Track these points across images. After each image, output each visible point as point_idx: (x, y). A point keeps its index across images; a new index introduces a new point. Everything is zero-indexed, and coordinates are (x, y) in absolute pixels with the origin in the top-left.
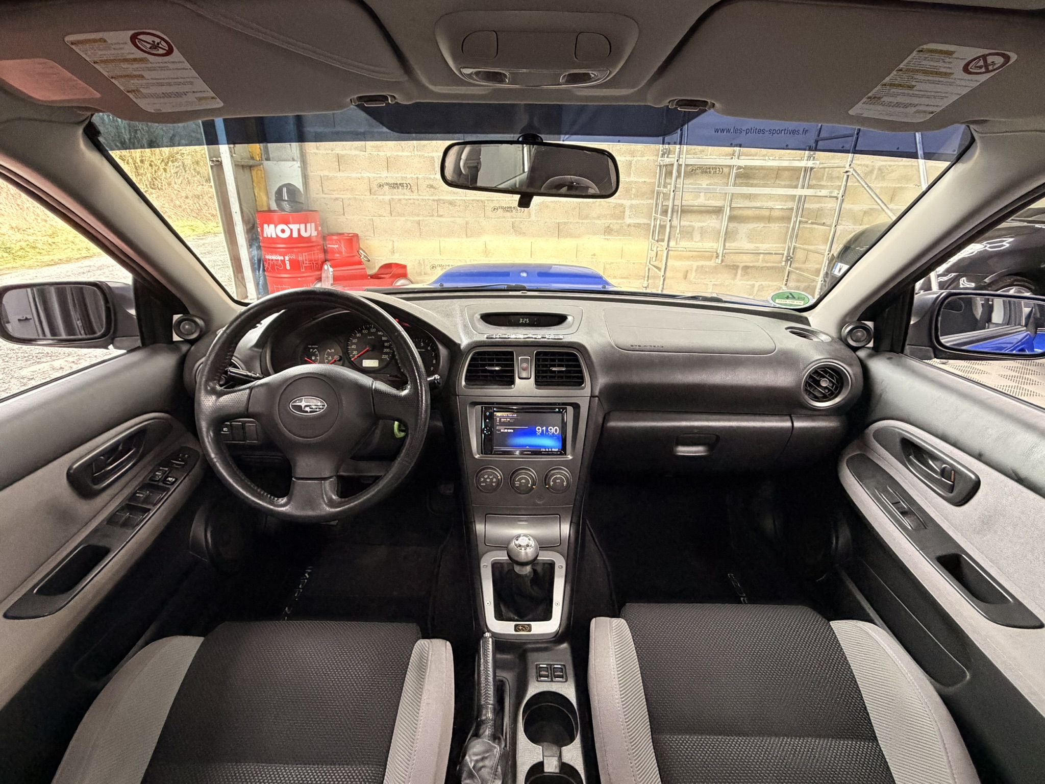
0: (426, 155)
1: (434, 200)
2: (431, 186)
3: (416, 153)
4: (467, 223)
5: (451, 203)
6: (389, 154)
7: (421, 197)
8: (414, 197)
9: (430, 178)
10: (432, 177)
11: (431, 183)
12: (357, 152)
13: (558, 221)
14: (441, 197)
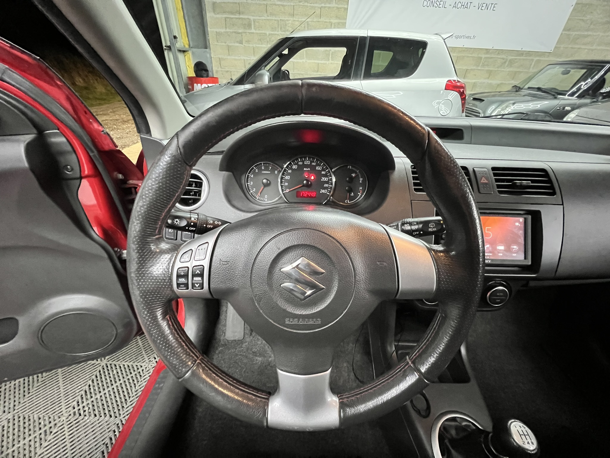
12: (238, 45)
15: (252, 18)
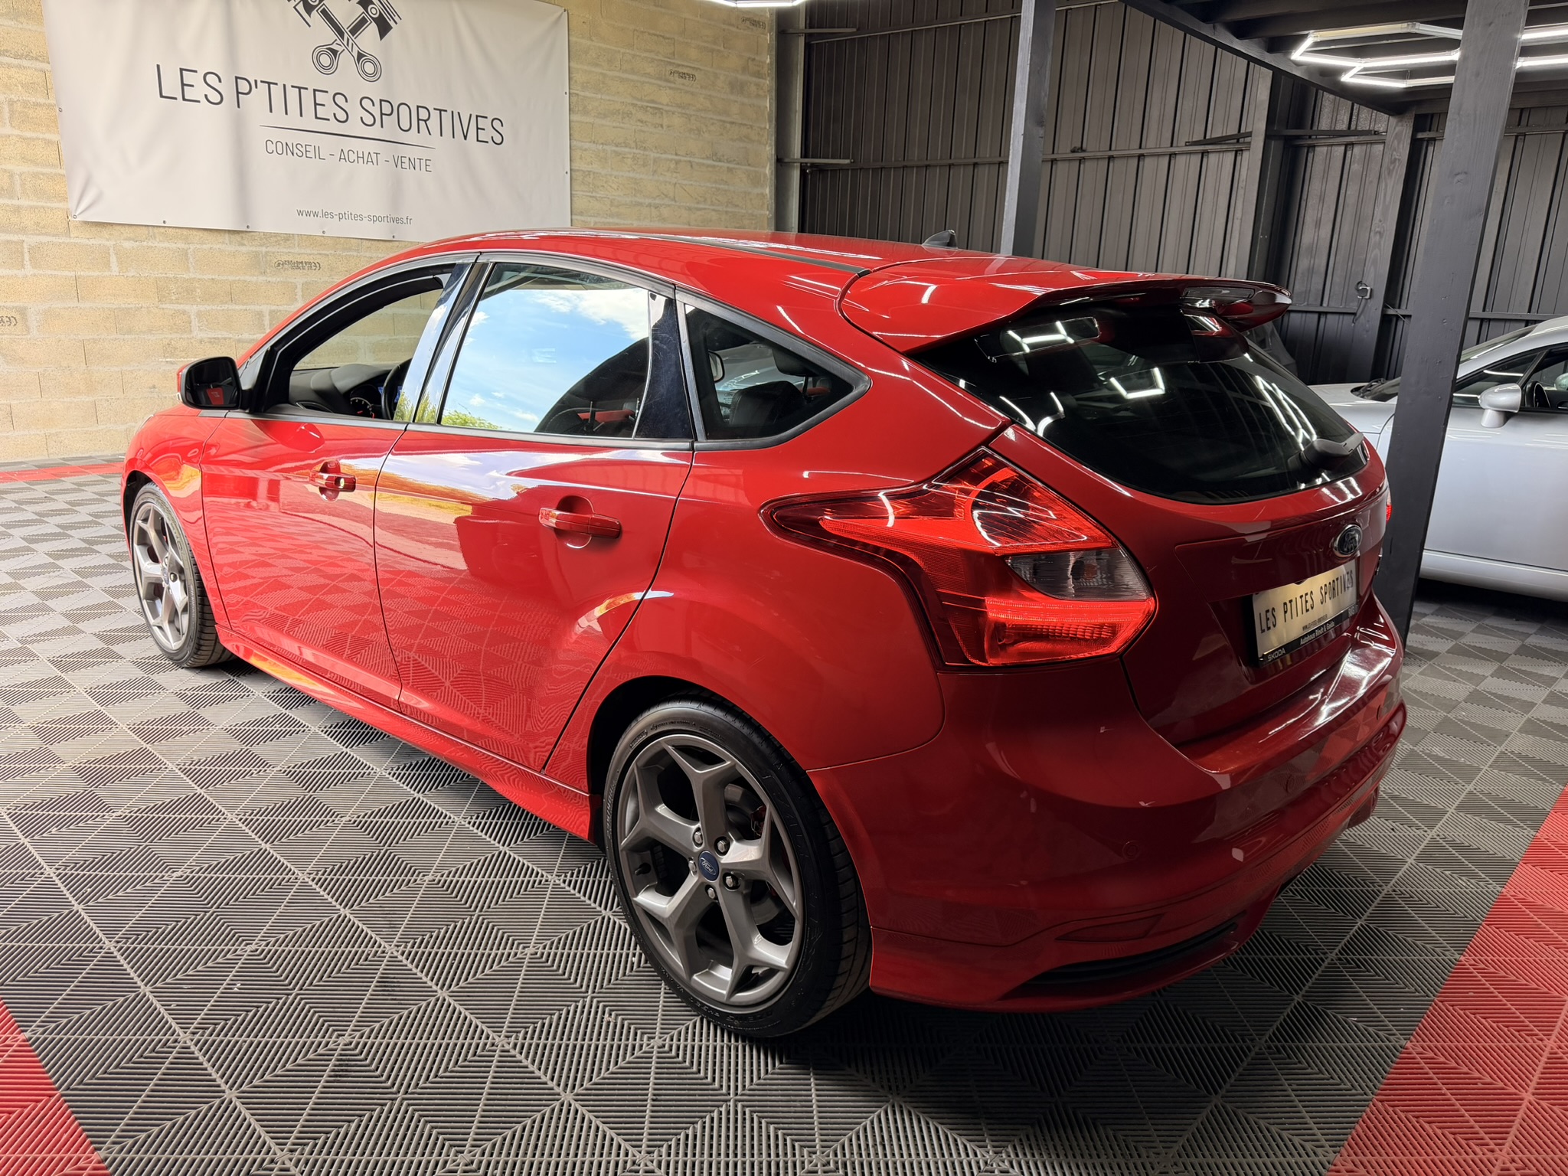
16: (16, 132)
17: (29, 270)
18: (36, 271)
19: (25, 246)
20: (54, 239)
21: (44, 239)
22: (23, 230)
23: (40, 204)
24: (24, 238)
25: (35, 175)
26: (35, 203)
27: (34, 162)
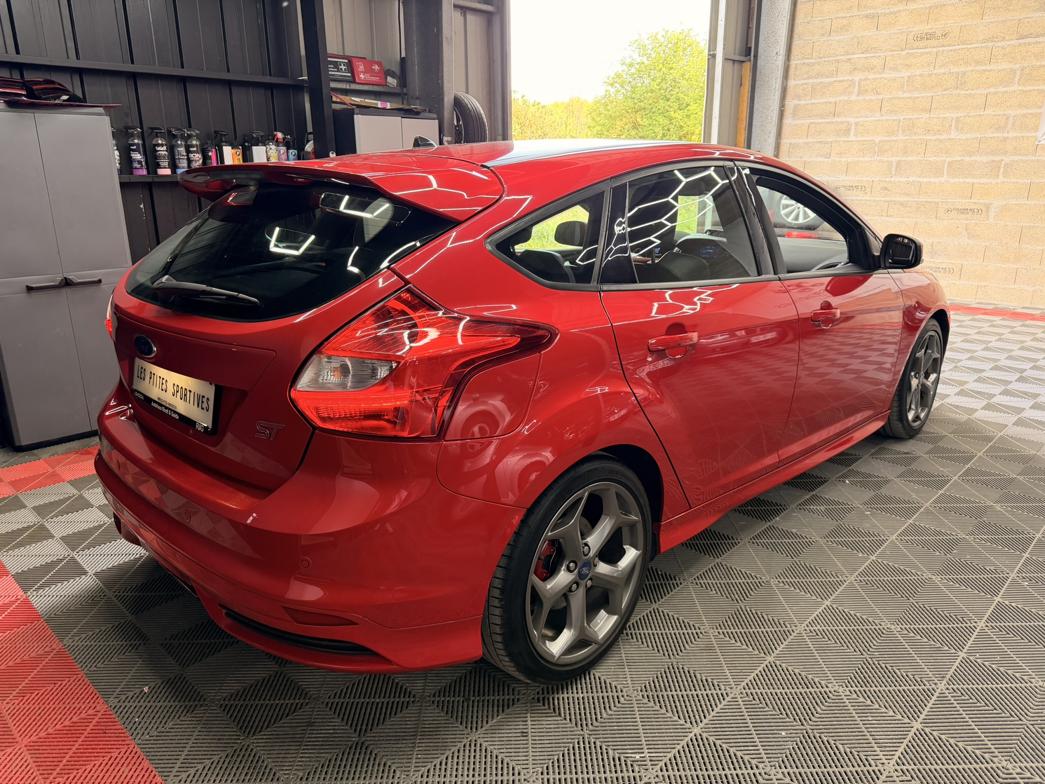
0: (885, 159)
1: (885, 201)
2: (886, 189)
3: (876, 158)
4: (916, 224)
5: (902, 204)
6: (850, 160)
7: (873, 198)
8: (867, 198)
9: (886, 181)
10: (888, 179)
11: (886, 185)
12: (821, 159)
13: (1021, 224)
14: (893, 199)
15: (852, 120)
16: (1021, 88)
17: (1001, 179)
18: (1005, 180)
19: (1003, 163)
20: (1024, 158)
21: (1017, 158)
22: (1005, 153)
23: (1021, 135)
24: (1004, 158)
25: (1024, 116)
26: (1018, 135)
27: (1027, 107)
